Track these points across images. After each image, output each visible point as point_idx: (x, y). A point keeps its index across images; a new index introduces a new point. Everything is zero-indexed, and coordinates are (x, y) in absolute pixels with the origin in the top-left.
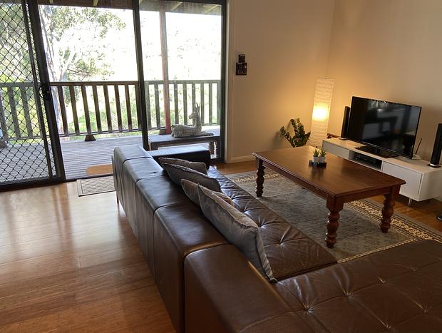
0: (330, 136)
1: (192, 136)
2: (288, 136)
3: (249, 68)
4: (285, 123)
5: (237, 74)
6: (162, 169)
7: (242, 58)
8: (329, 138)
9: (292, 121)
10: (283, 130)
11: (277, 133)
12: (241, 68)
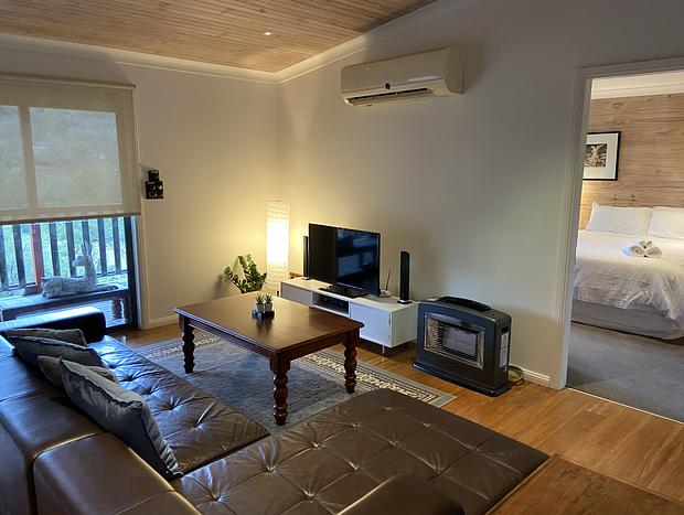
0: (293, 276)
1: (79, 293)
2: (236, 280)
3: (165, 188)
4: (230, 261)
7: (153, 176)
8: (291, 278)
9: (241, 258)
10: (228, 271)
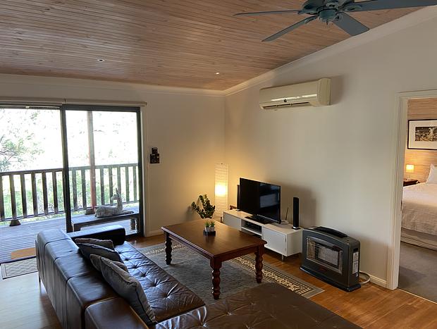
3: (161, 158)
5: (151, 163)
6: (78, 248)
7: (154, 151)
8: (231, 209)
9: (201, 197)
10: (193, 204)
11: (189, 208)
12: (155, 157)
